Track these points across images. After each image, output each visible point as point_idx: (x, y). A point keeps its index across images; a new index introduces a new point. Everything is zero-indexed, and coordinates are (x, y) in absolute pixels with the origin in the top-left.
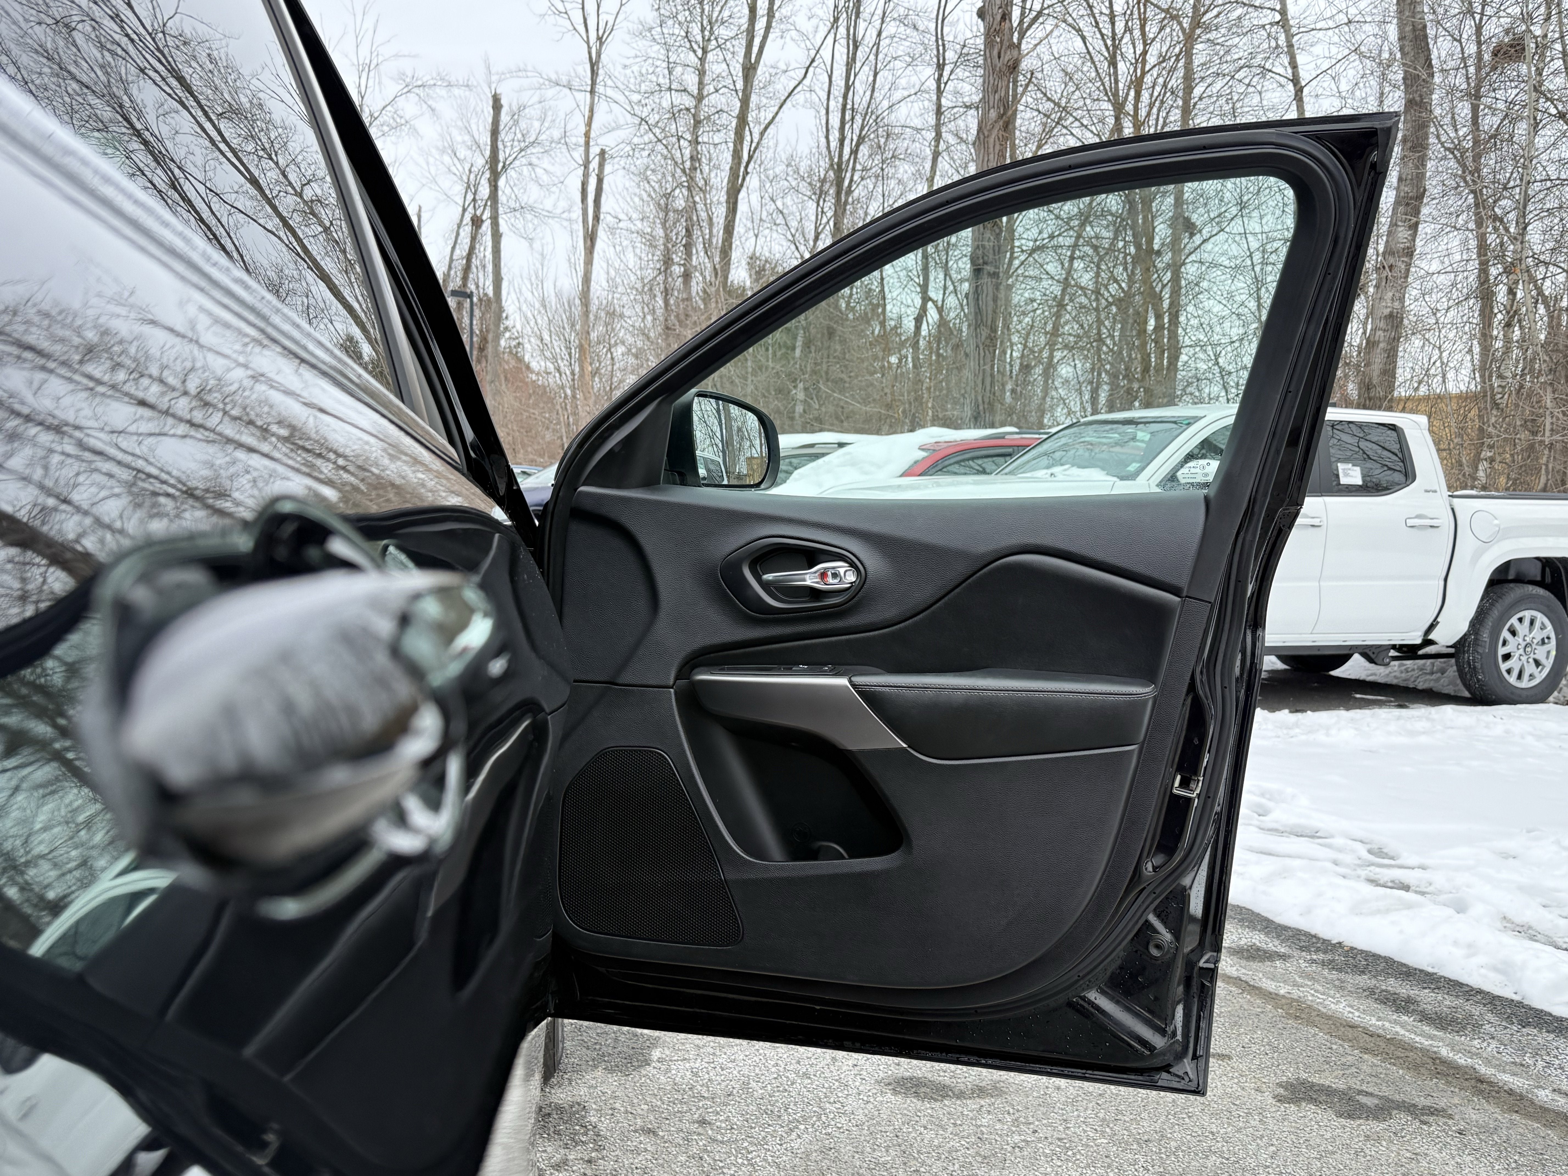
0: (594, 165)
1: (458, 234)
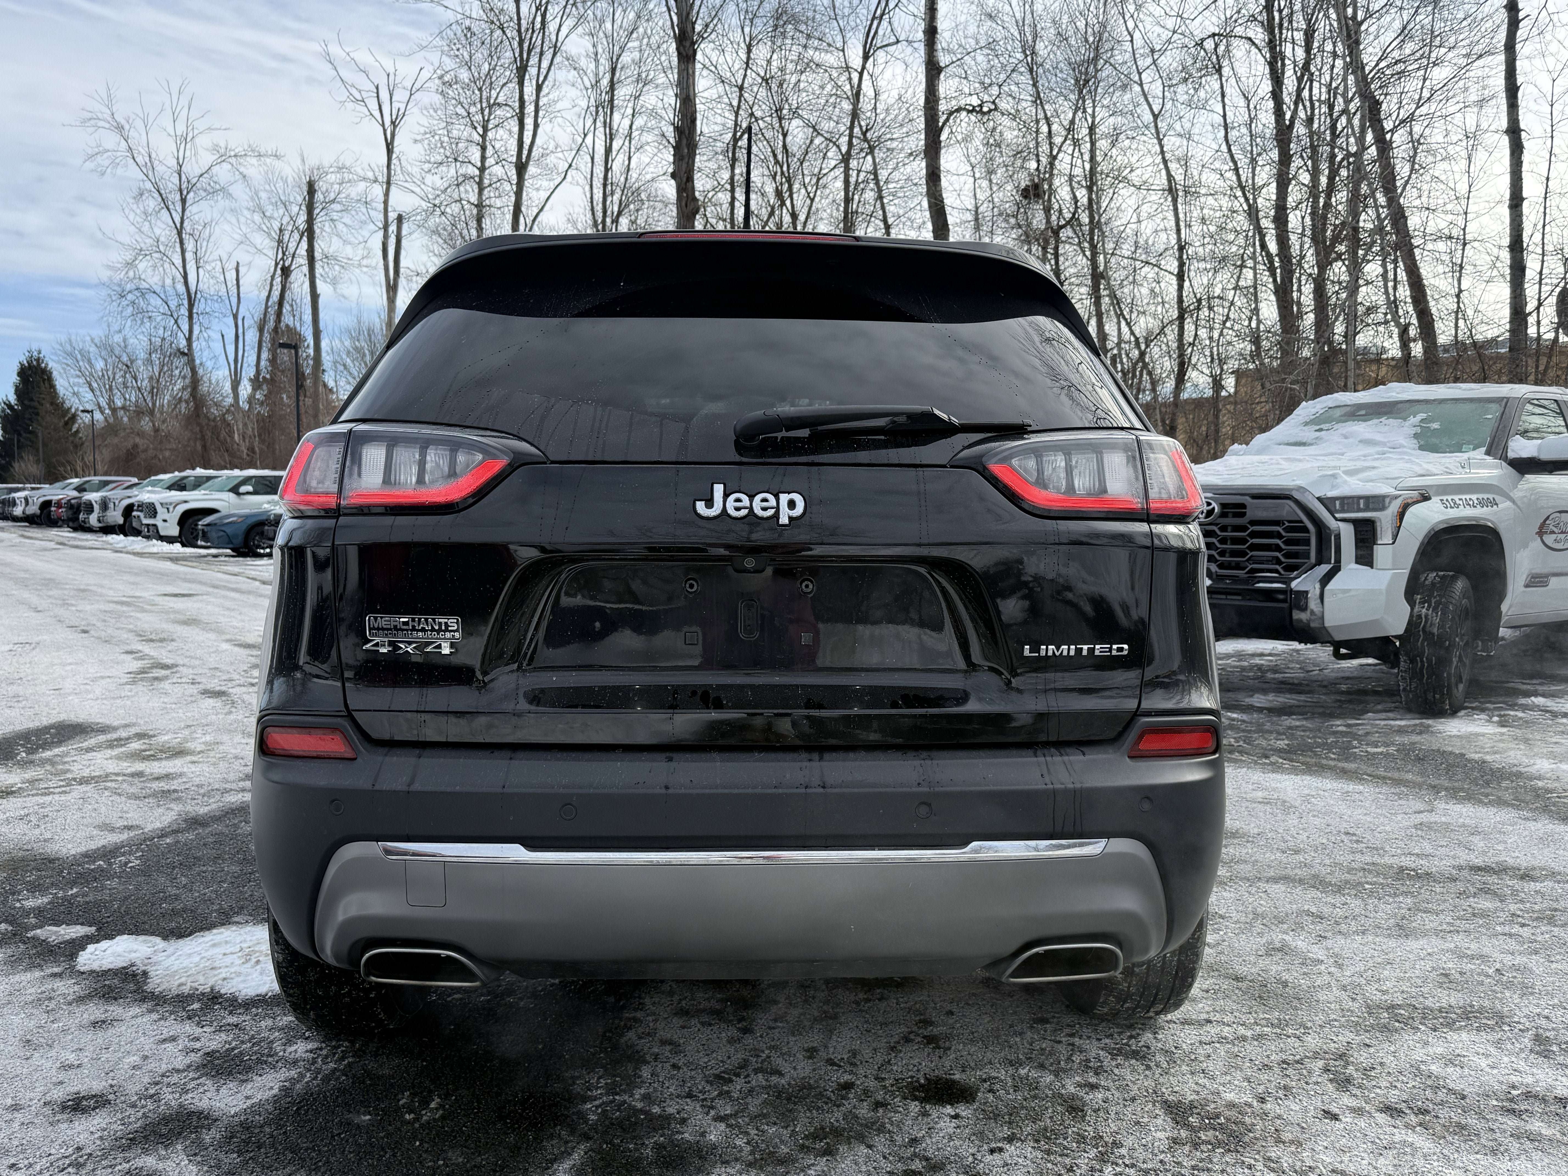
0: (393, 228)
1: (271, 285)
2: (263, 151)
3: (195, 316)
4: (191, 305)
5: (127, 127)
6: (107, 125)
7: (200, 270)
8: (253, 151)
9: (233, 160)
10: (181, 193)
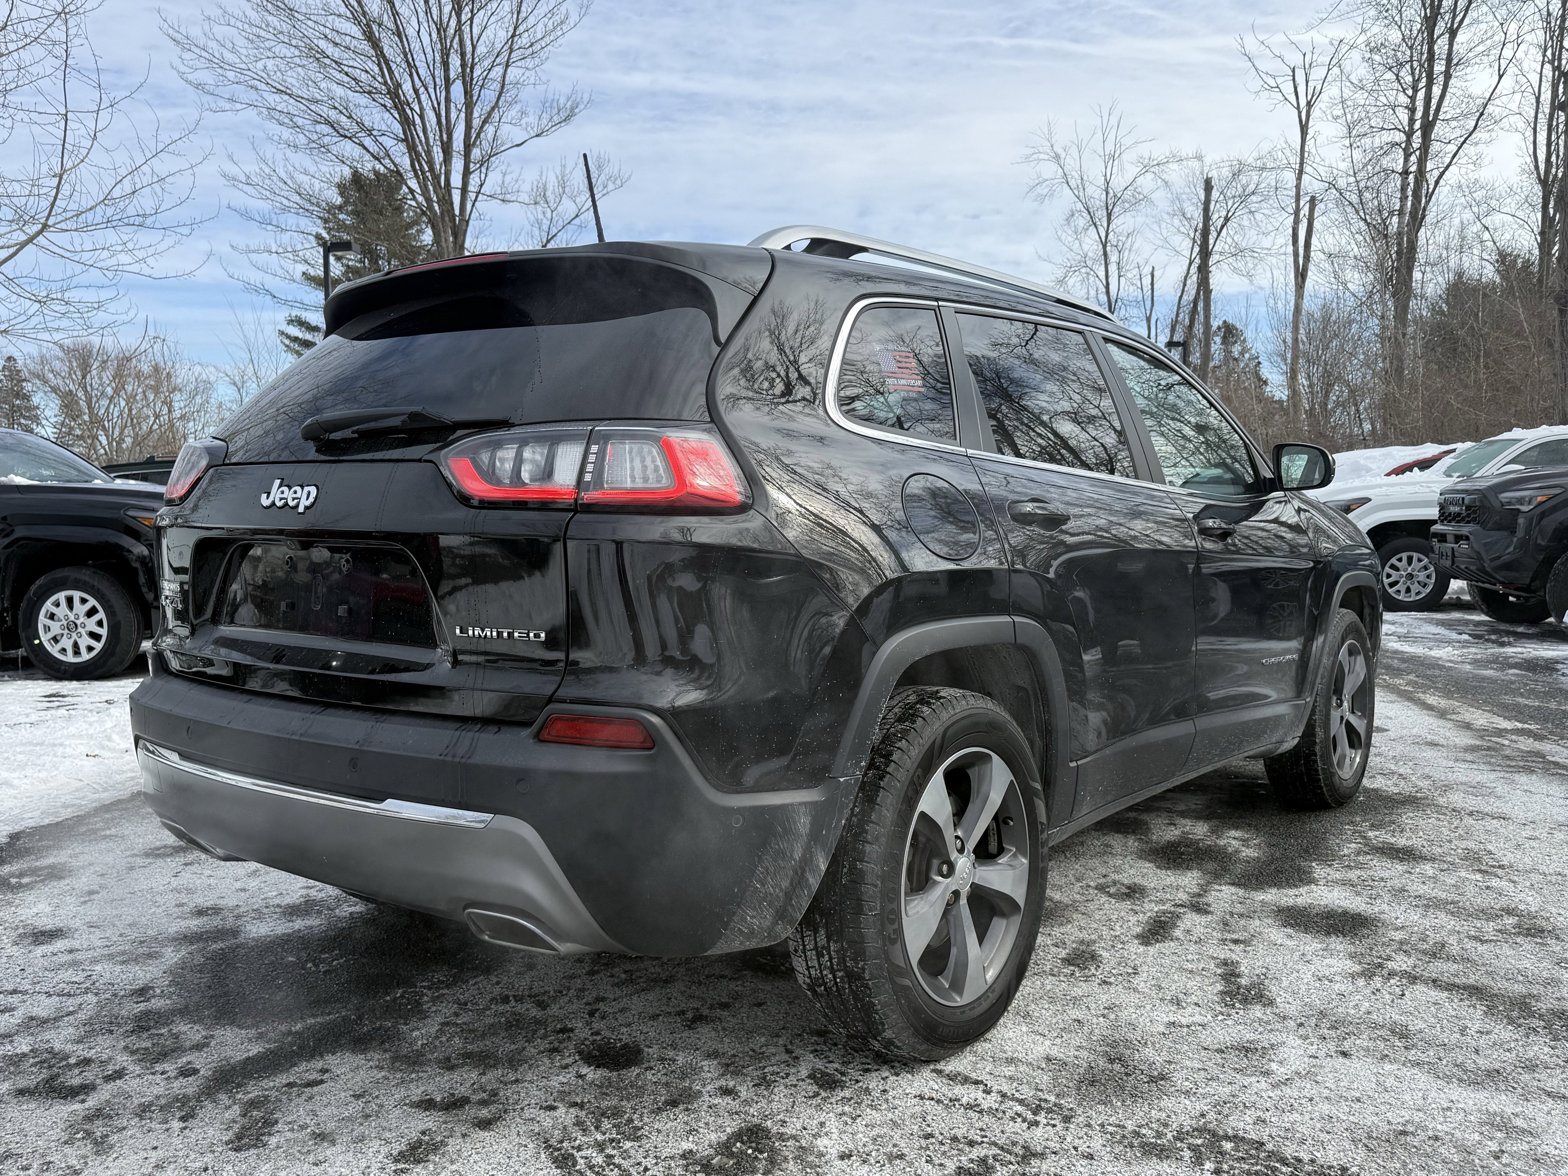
5: (1063, 155)
6: (1046, 157)
7: (1121, 280)
9: (1156, 169)
10: (1107, 208)
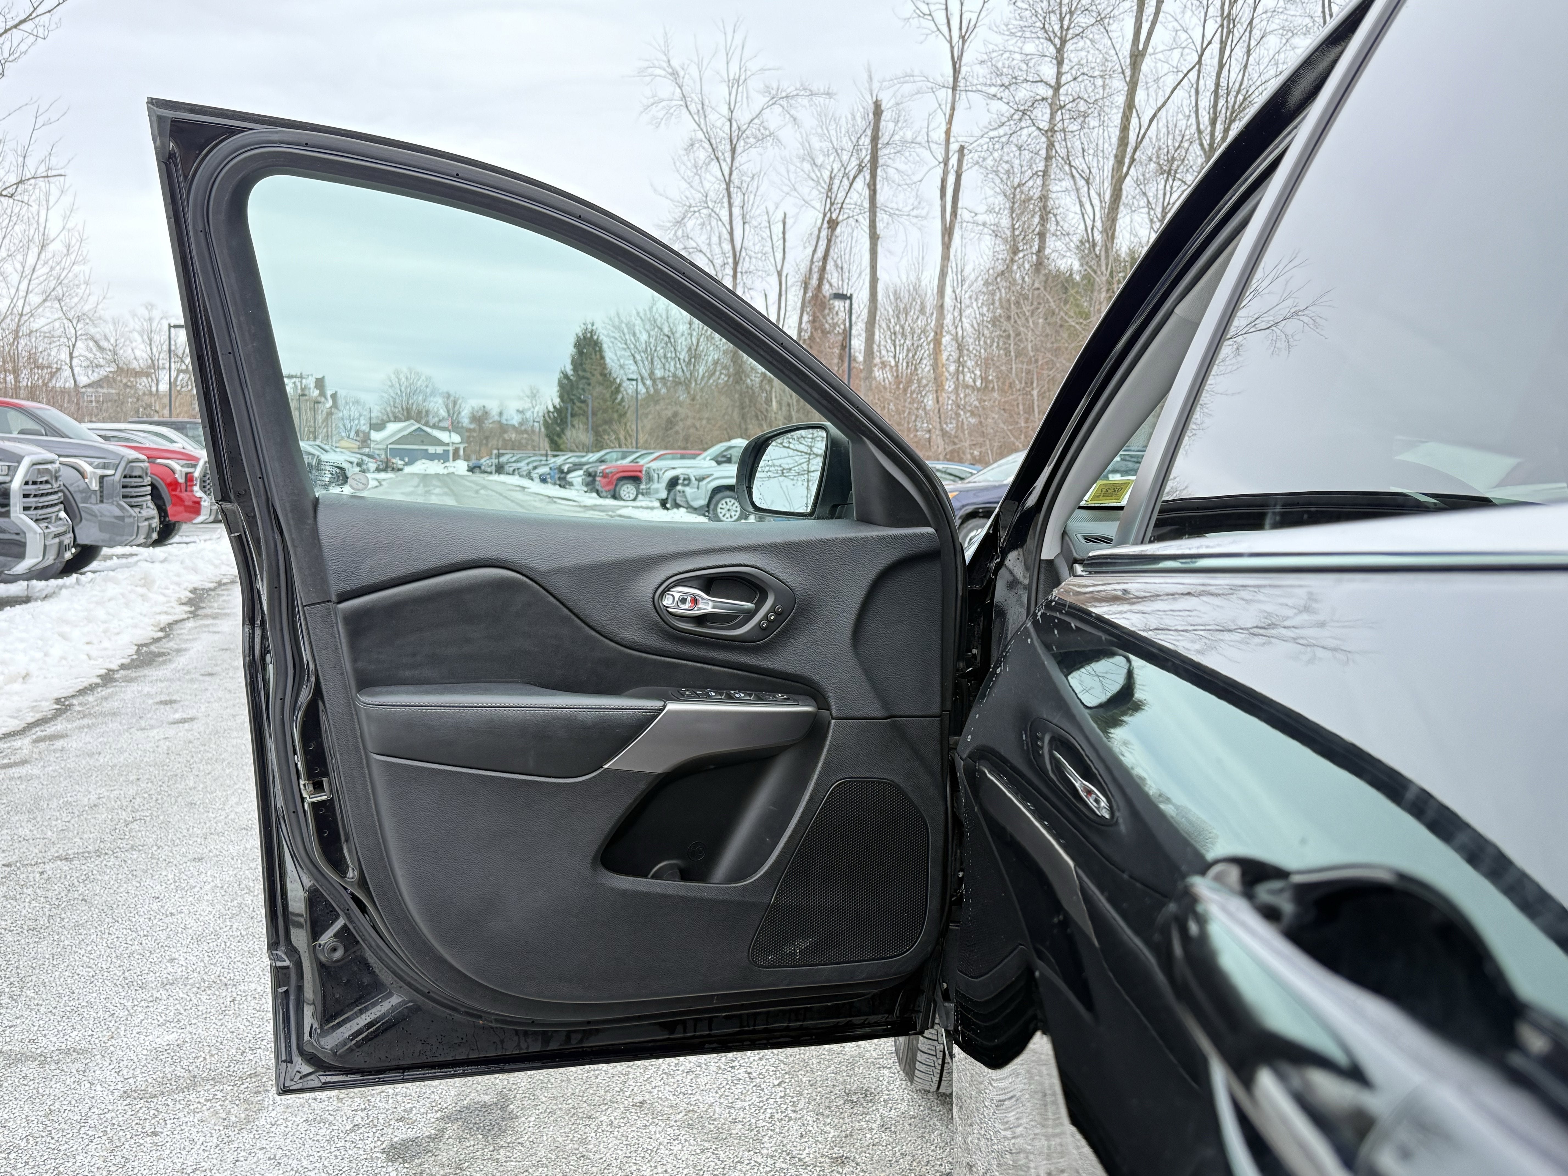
0: (953, 161)
1: (818, 237)
2: (815, 89)
3: (739, 275)
4: (736, 263)
5: (682, 73)
6: (663, 73)
7: (747, 226)
8: (805, 89)
9: (784, 102)
10: (731, 141)
